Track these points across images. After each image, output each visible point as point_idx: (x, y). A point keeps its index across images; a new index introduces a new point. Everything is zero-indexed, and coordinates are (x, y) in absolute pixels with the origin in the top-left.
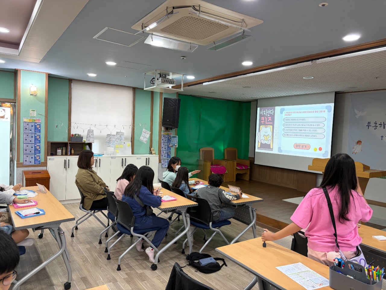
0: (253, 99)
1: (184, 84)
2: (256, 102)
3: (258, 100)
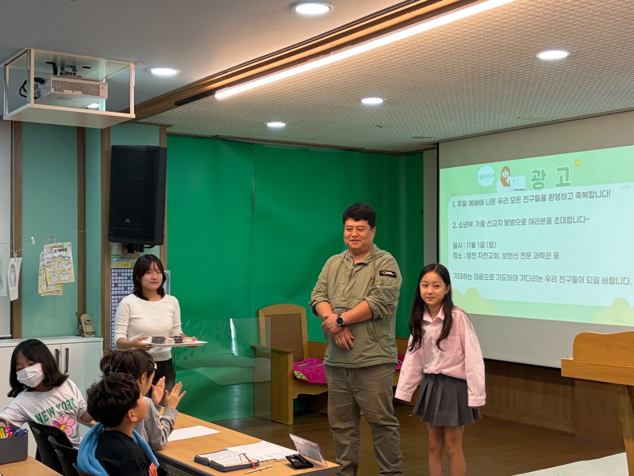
2: (436, 150)
3: (440, 144)
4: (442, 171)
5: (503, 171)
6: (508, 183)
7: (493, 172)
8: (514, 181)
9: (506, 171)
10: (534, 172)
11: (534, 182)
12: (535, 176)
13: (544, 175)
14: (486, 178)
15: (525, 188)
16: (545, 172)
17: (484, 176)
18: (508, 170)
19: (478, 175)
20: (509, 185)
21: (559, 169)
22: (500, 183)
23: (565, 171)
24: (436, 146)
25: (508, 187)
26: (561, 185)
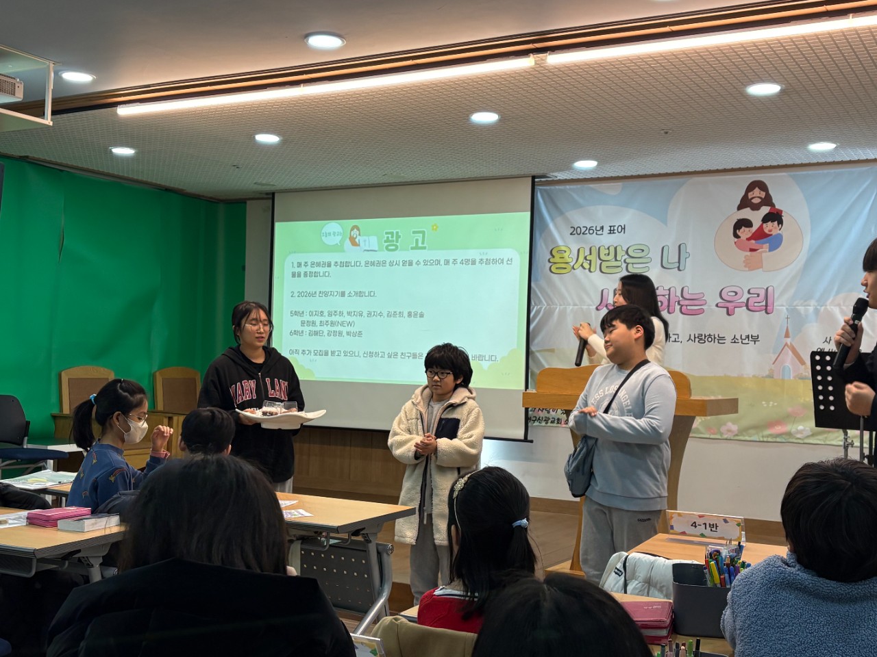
0: (259, 188)
1: (54, 101)
2: (271, 201)
3: (276, 195)
4: (277, 225)
5: (352, 229)
6: (358, 242)
7: (341, 230)
8: (365, 241)
9: (355, 230)
10: (387, 233)
11: (386, 244)
12: (388, 237)
13: (398, 236)
14: (332, 236)
15: (377, 249)
16: (400, 234)
17: (330, 234)
18: (358, 229)
19: (323, 231)
20: (359, 245)
21: (414, 232)
22: (348, 242)
23: (421, 235)
24: (271, 196)
25: (358, 247)
26: (417, 248)
